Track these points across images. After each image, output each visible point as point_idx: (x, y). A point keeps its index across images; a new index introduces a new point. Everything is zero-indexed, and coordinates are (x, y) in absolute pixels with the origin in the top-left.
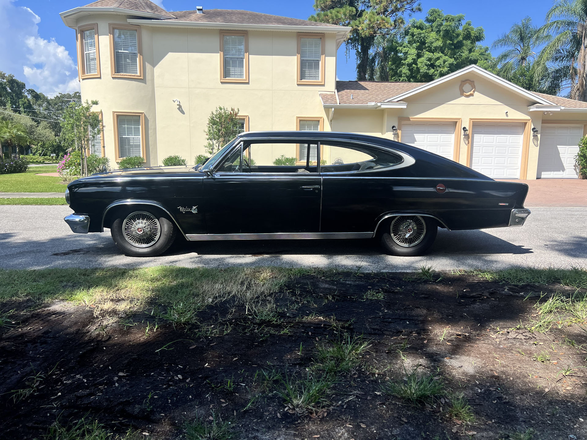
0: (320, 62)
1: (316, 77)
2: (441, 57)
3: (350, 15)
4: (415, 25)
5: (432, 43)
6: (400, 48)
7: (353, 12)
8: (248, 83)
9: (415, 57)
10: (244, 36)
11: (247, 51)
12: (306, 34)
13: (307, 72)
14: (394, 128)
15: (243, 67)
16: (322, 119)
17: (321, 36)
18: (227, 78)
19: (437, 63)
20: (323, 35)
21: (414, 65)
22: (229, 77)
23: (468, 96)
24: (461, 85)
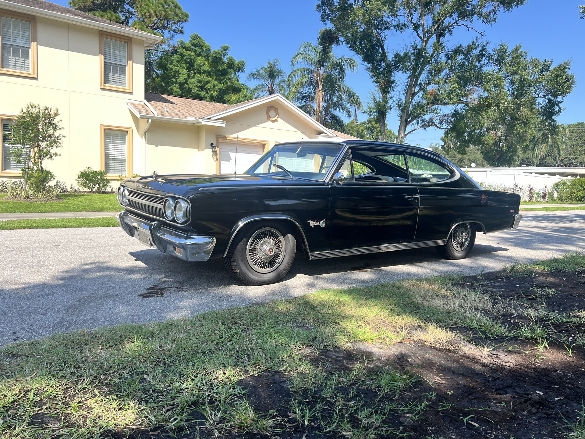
0: (127, 68)
1: (122, 83)
2: (210, 81)
4: (184, 46)
5: (200, 66)
6: (170, 66)
8: (36, 79)
9: (186, 77)
10: (31, 22)
11: (34, 40)
12: (111, 34)
13: (111, 76)
14: (213, 146)
15: (28, 58)
16: (131, 129)
17: (128, 40)
18: (5, 69)
19: (208, 86)
20: (129, 39)
21: (186, 85)
22: (8, 68)
23: (273, 121)
24: (267, 110)
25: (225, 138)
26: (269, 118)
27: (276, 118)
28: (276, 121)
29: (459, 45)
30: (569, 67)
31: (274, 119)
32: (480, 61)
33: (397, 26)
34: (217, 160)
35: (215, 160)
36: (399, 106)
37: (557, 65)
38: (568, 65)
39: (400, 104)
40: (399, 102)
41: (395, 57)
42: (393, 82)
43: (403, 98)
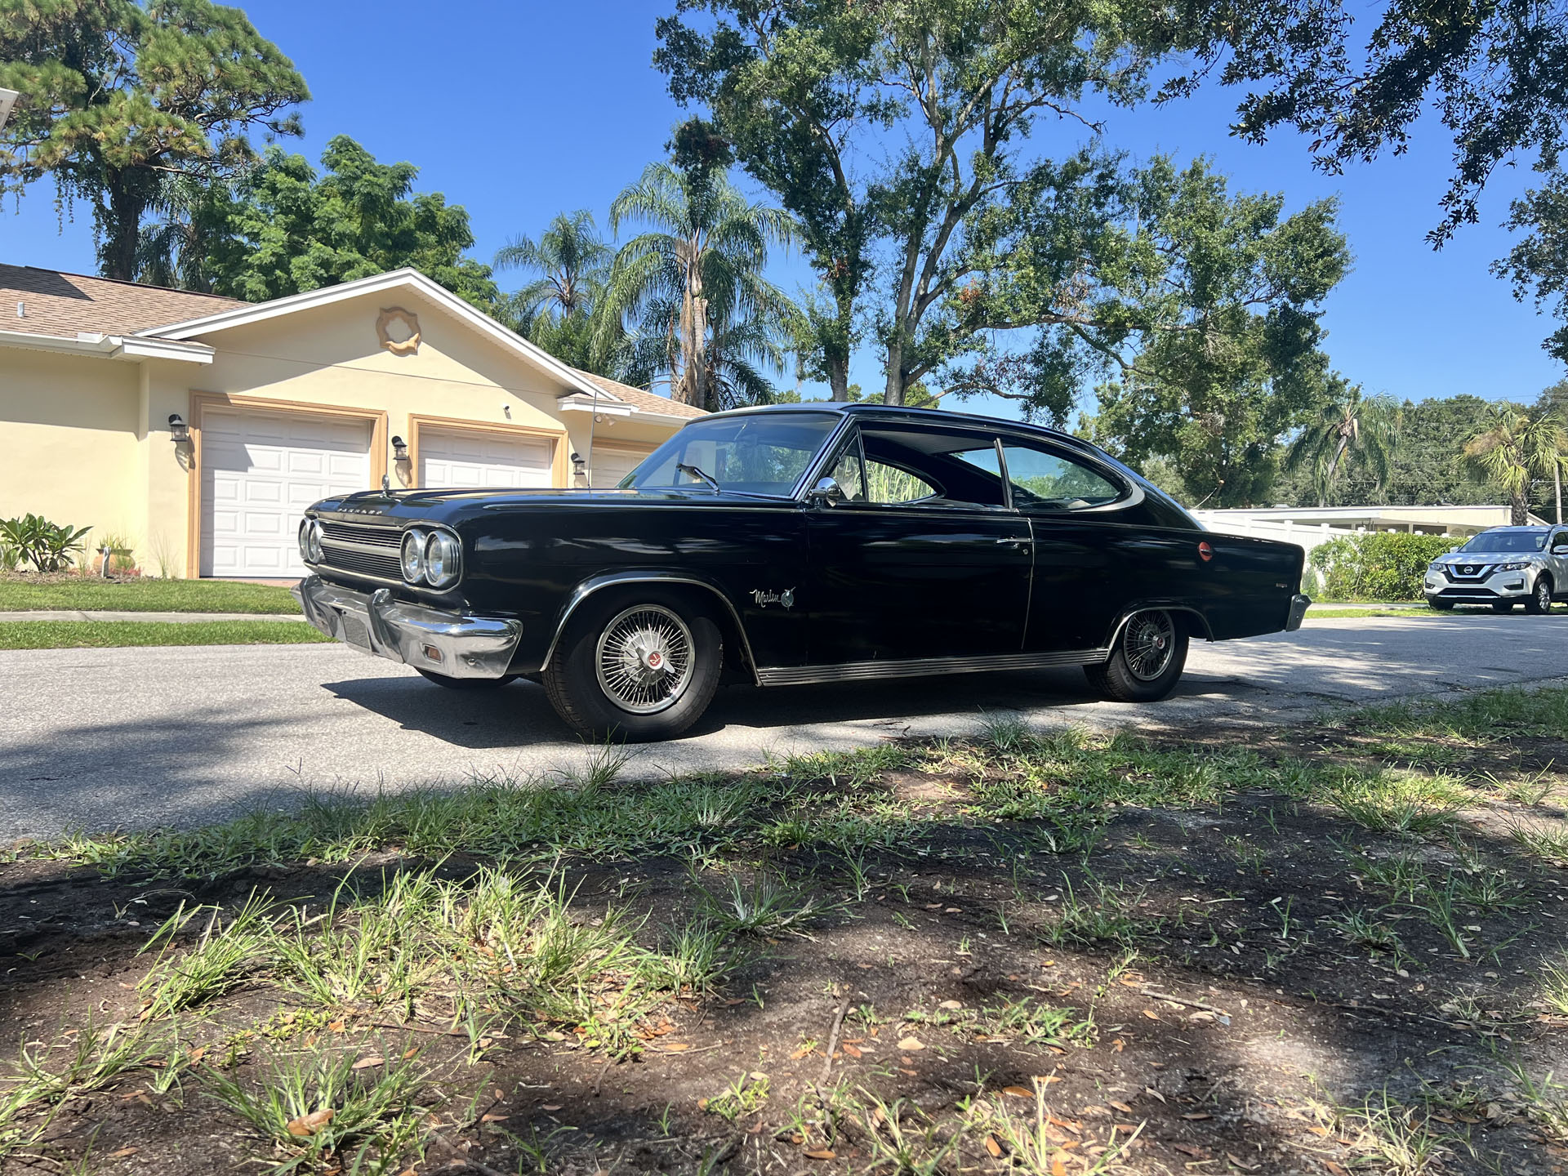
3: (65, 91)
5: (331, 221)
6: (237, 220)
7: (75, 83)
9: (281, 251)
14: (176, 422)
21: (278, 272)
23: (401, 353)
24: (380, 319)
25: (224, 399)
26: (383, 343)
27: (411, 343)
28: (411, 351)
29: (1043, 163)
30: (1331, 216)
31: (403, 346)
32: (1100, 205)
33: (872, 109)
34: (192, 466)
35: (187, 465)
36: (881, 332)
37: (1299, 212)
38: (1329, 211)
39: (881, 324)
40: (878, 322)
41: (871, 194)
42: (866, 265)
43: (891, 309)
